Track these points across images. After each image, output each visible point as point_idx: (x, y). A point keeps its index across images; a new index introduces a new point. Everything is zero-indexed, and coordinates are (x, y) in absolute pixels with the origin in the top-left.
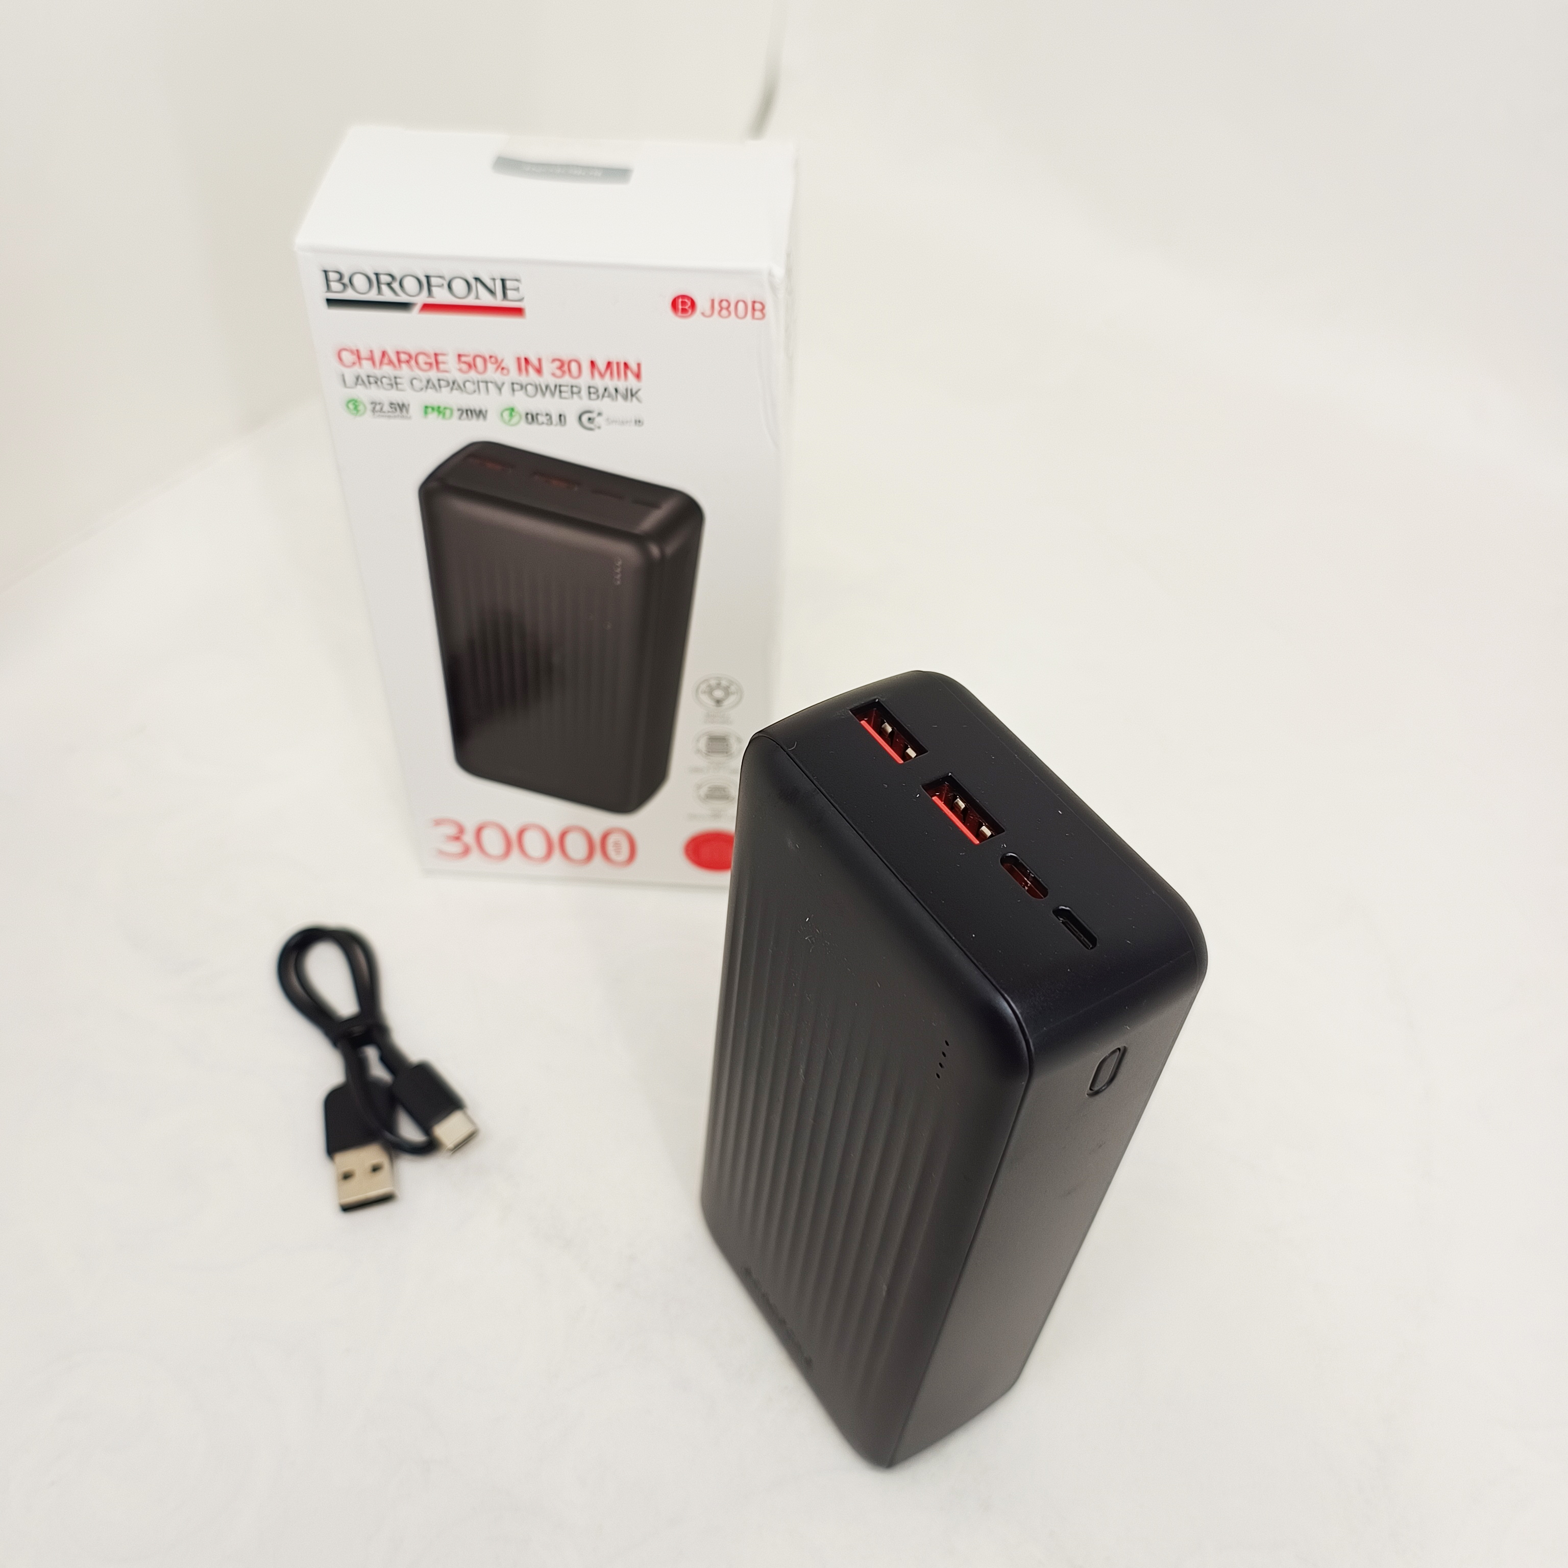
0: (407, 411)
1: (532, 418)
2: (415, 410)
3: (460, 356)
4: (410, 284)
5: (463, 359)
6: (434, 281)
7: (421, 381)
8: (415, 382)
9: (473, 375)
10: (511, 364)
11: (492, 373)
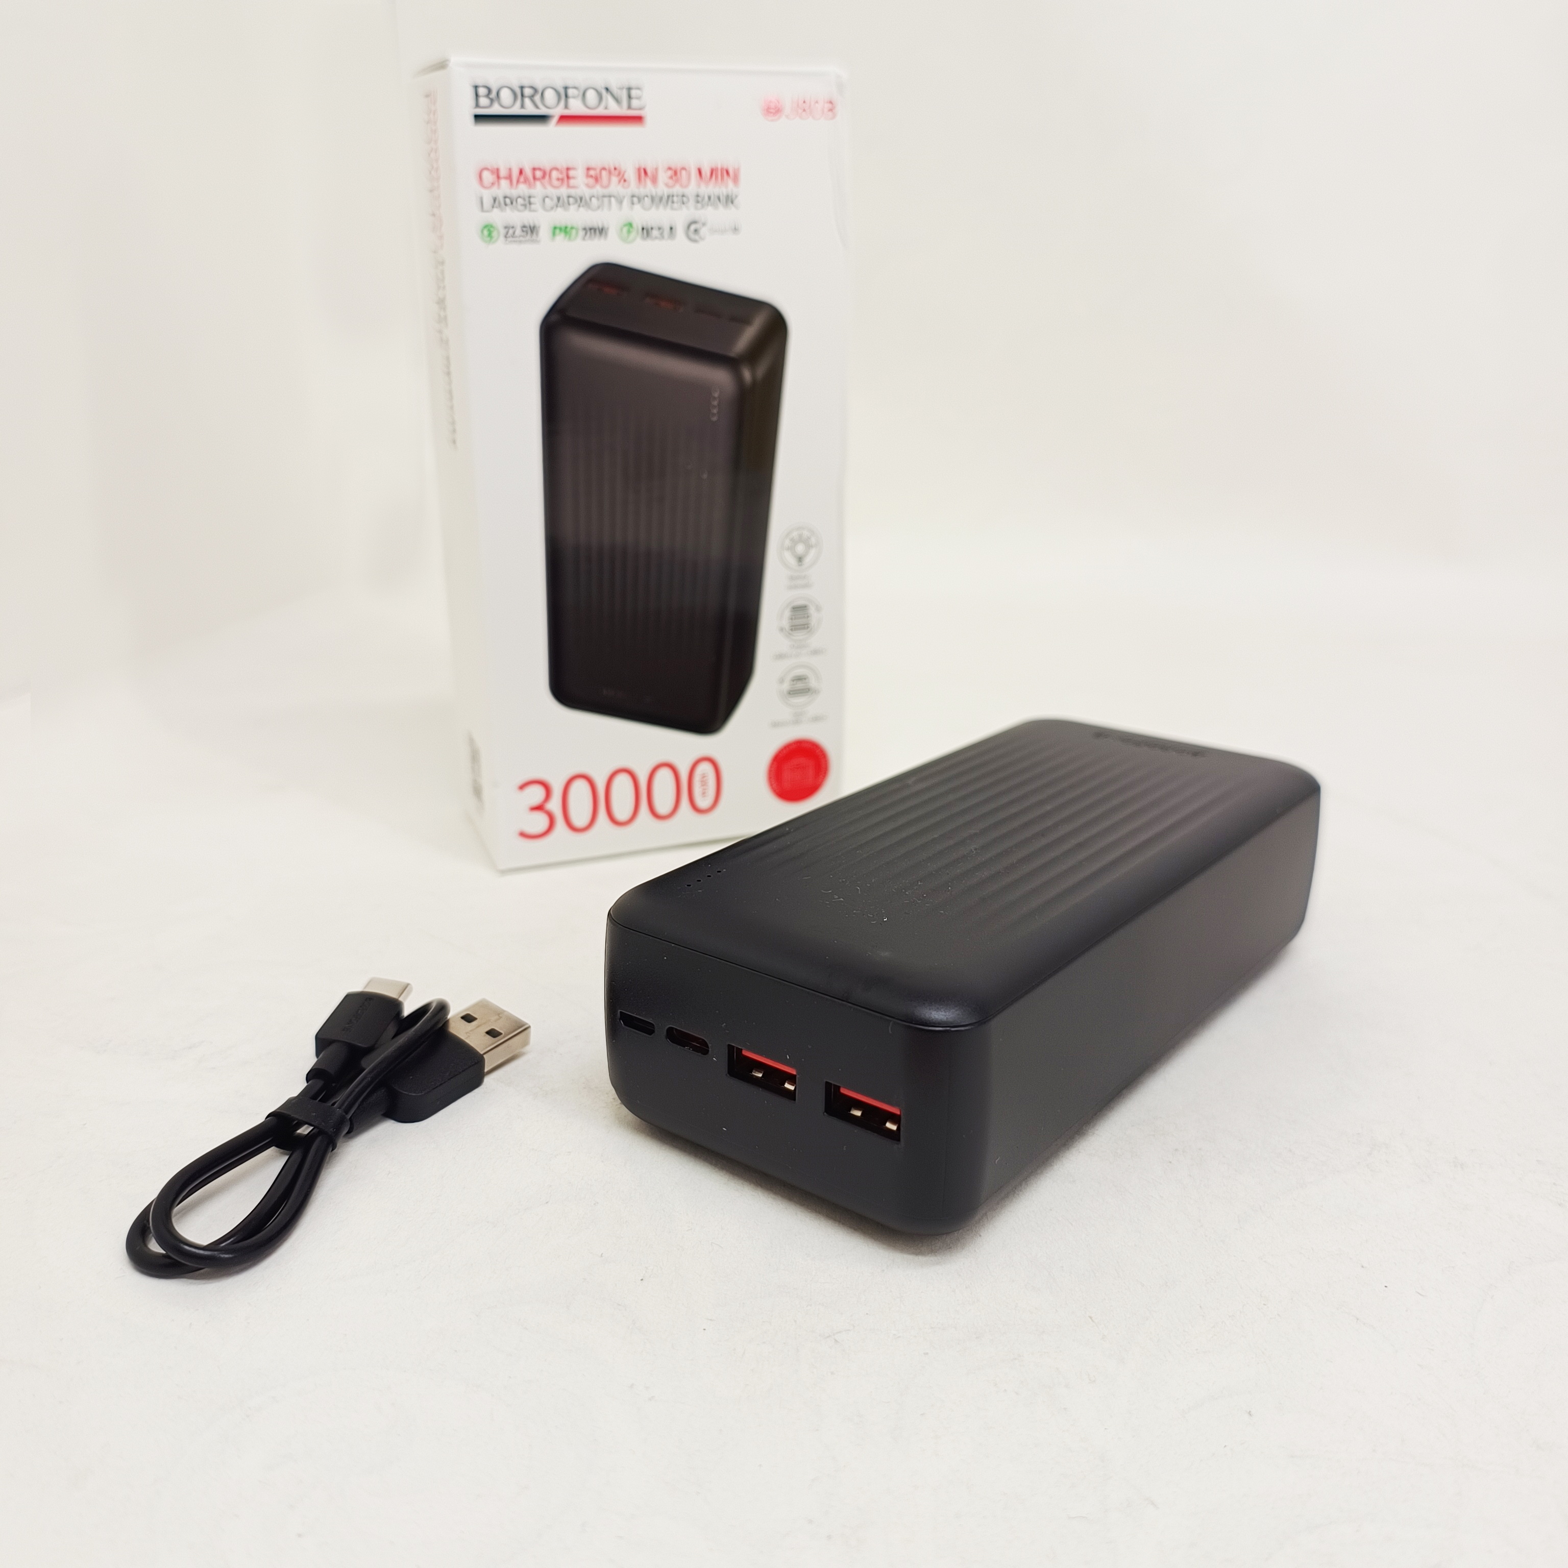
0: (537, 234)
1: (646, 231)
2: (544, 232)
3: (588, 169)
4: (550, 95)
5: (592, 173)
6: (571, 92)
7: (552, 199)
8: (547, 200)
9: (598, 190)
10: (631, 175)
11: (615, 187)
